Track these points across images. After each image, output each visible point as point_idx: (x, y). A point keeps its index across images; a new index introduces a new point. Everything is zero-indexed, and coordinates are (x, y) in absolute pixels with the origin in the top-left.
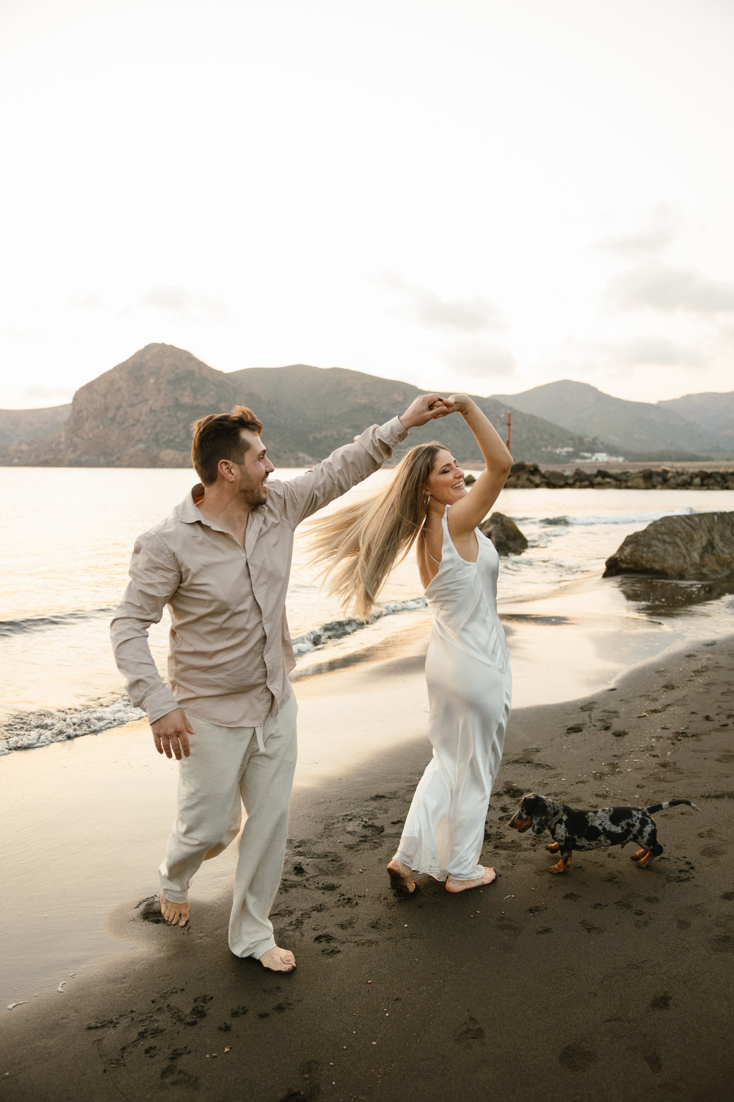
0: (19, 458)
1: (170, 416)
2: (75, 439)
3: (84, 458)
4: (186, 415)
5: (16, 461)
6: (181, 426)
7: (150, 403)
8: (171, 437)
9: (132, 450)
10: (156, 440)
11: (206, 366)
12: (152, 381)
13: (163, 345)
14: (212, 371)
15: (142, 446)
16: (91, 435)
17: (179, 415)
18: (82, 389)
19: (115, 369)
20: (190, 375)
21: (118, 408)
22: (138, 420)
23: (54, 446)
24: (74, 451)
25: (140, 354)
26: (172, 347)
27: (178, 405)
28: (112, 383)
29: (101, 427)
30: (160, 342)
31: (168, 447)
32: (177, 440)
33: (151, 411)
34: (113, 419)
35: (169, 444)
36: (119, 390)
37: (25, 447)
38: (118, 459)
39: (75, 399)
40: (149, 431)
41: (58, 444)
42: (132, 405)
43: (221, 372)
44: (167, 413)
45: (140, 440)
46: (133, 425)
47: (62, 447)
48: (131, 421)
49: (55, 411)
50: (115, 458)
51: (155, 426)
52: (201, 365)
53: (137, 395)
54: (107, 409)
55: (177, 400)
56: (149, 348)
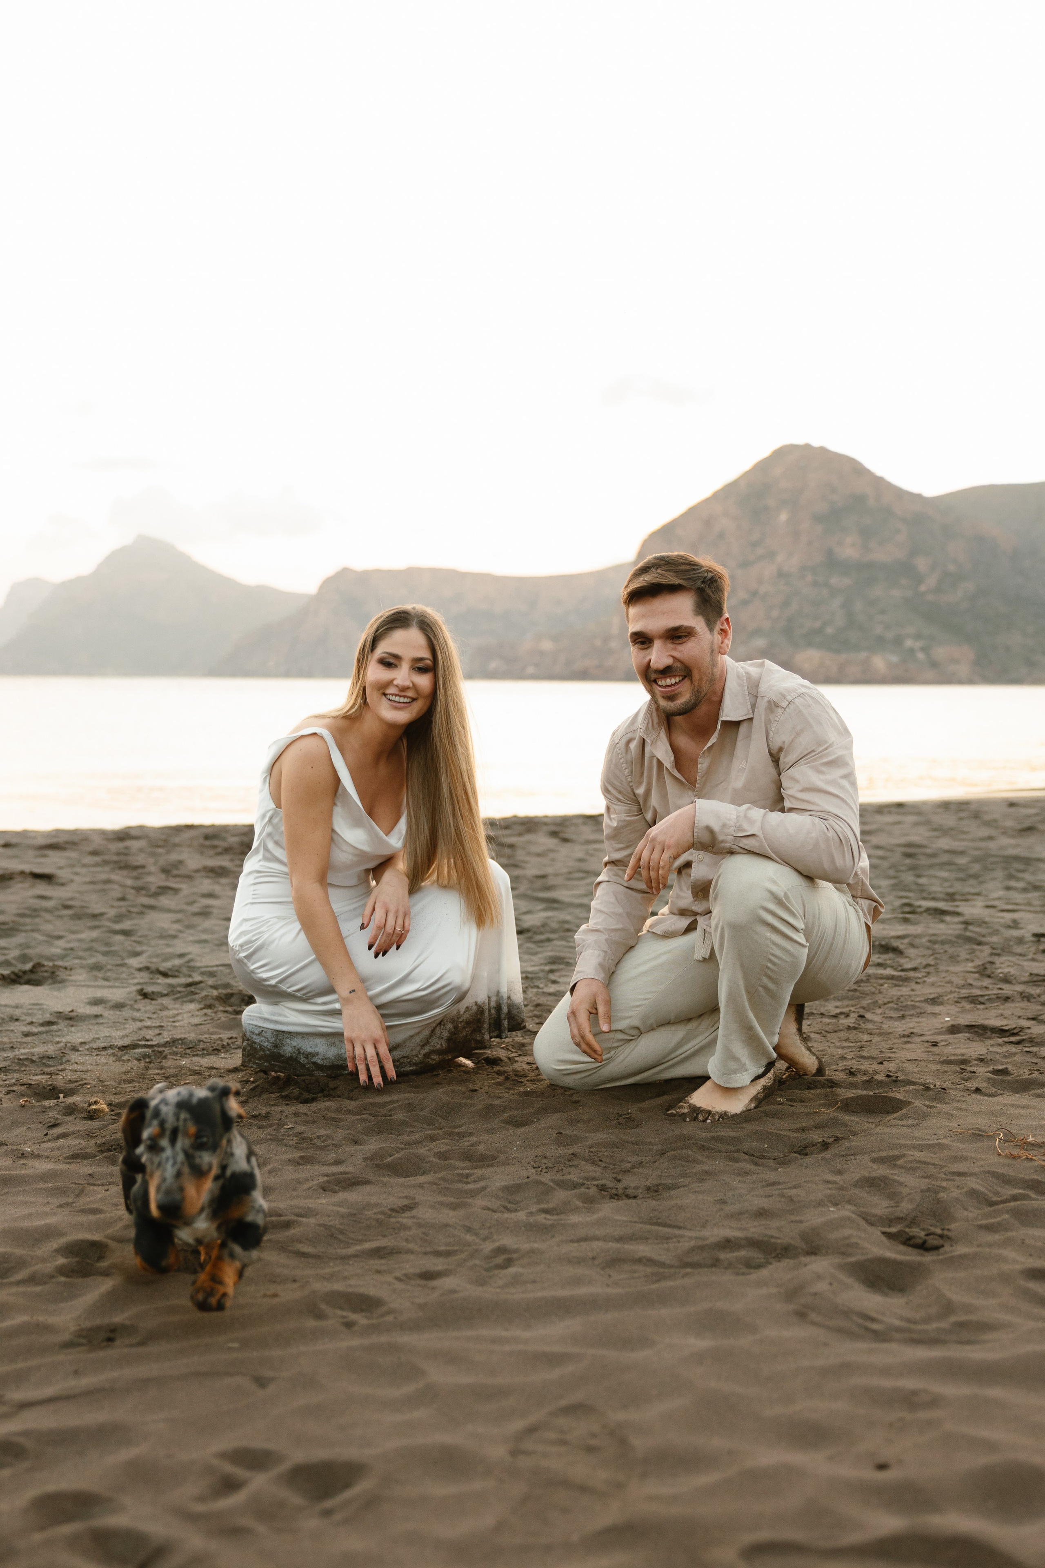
0: (537, 665)
1: (815, 584)
4: (847, 581)
5: (531, 670)
6: (837, 602)
7: (780, 558)
8: (817, 624)
10: (788, 631)
11: (889, 486)
12: (783, 517)
13: (807, 446)
14: (900, 494)
15: (760, 642)
17: (834, 581)
18: (653, 534)
19: (716, 496)
20: (857, 502)
22: (755, 594)
23: (598, 643)
25: (763, 466)
26: (823, 450)
27: (832, 562)
28: (708, 523)
30: (800, 441)
31: (810, 644)
32: (829, 630)
33: (781, 575)
35: (813, 638)
36: (721, 536)
37: (547, 645)
40: (775, 613)
41: (607, 639)
42: (745, 564)
43: (919, 496)
44: (809, 578)
45: (757, 632)
46: (745, 603)
47: (614, 644)
48: (742, 595)
49: (601, 575)
51: (786, 604)
52: (879, 483)
53: (754, 545)
55: (830, 553)
56: (780, 453)
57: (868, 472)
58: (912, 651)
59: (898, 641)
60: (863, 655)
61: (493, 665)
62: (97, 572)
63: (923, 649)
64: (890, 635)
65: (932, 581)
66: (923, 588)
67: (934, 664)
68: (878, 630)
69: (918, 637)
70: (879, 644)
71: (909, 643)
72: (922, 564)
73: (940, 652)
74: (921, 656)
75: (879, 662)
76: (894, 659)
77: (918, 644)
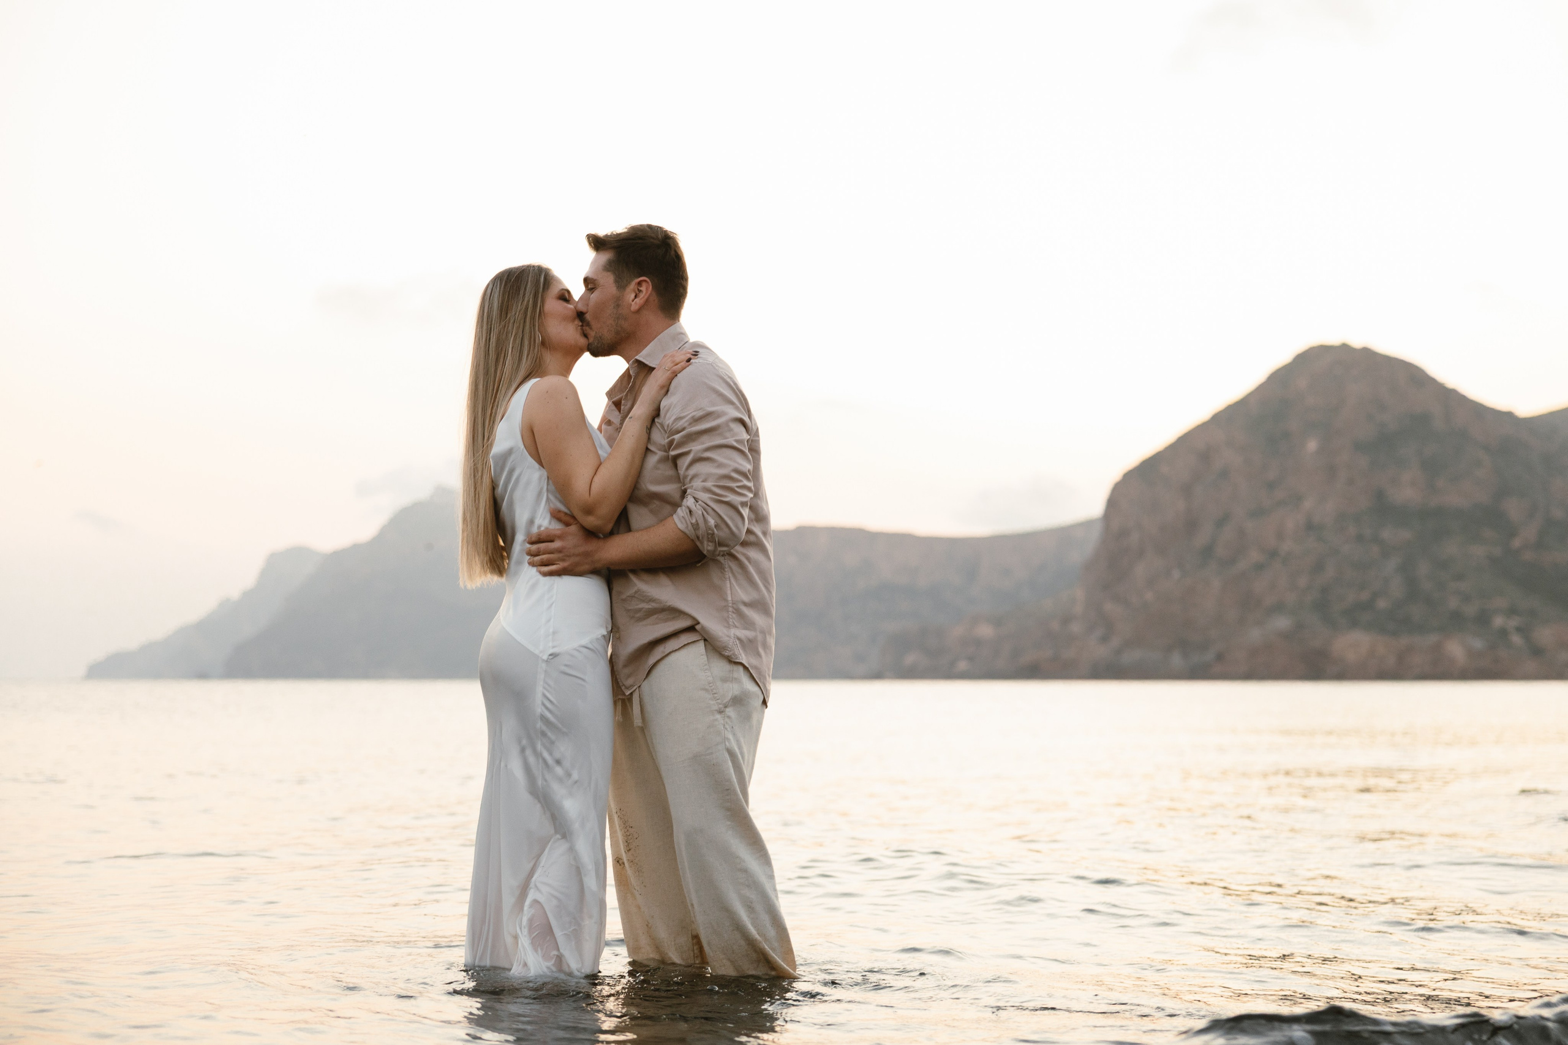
0: (971, 659)
1: (1360, 538)
2: (1109, 607)
3: (1131, 656)
4: (1405, 534)
5: (962, 665)
6: (1392, 564)
7: (1308, 504)
8: (1365, 596)
9: (1255, 635)
10: (1322, 606)
11: (1462, 400)
12: (1312, 445)
13: (1345, 347)
14: (1479, 410)
15: (1282, 623)
16: (1149, 596)
17: (1387, 534)
18: (1129, 476)
19: (1215, 418)
20: (1417, 424)
21: (1221, 522)
22: (1273, 554)
23: (1055, 625)
24: (1104, 639)
25: (1281, 378)
26: (1367, 354)
27: (1383, 509)
28: (1206, 456)
29: (1176, 574)
31: (1354, 624)
32: (1382, 604)
33: (1310, 527)
34: (1207, 552)
35: (1358, 615)
36: (1224, 473)
37: (985, 631)
38: (1220, 657)
39: (1113, 503)
40: (1303, 582)
41: (1066, 620)
42: (1258, 513)
44: (1352, 531)
45: (1279, 608)
46: (1259, 567)
47: (1076, 628)
48: (1255, 556)
49: (1064, 535)
50: (1209, 656)
51: (1319, 567)
52: (1447, 396)
53: (1271, 486)
54: (1191, 525)
55: (1380, 495)
56: (1305, 359)
57: (1432, 381)
58: (1503, 633)
59: (1483, 619)
60: (1432, 638)
61: (910, 659)
62: (380, 539)
63: (1519, 630)
64: (1471, 610)
65: (1529, 533)
66: (1516, 543)
67: (1537, 652)
68: (1453, 603)
69: (1512, 611)
70: (1456, 622)
71: (1498, 621)
72: (1514, 509)
73: (1545, 635)
74: (1517, 639)
75: (1456, 649)
76: (1478, 644)
77: (1514, 622)
